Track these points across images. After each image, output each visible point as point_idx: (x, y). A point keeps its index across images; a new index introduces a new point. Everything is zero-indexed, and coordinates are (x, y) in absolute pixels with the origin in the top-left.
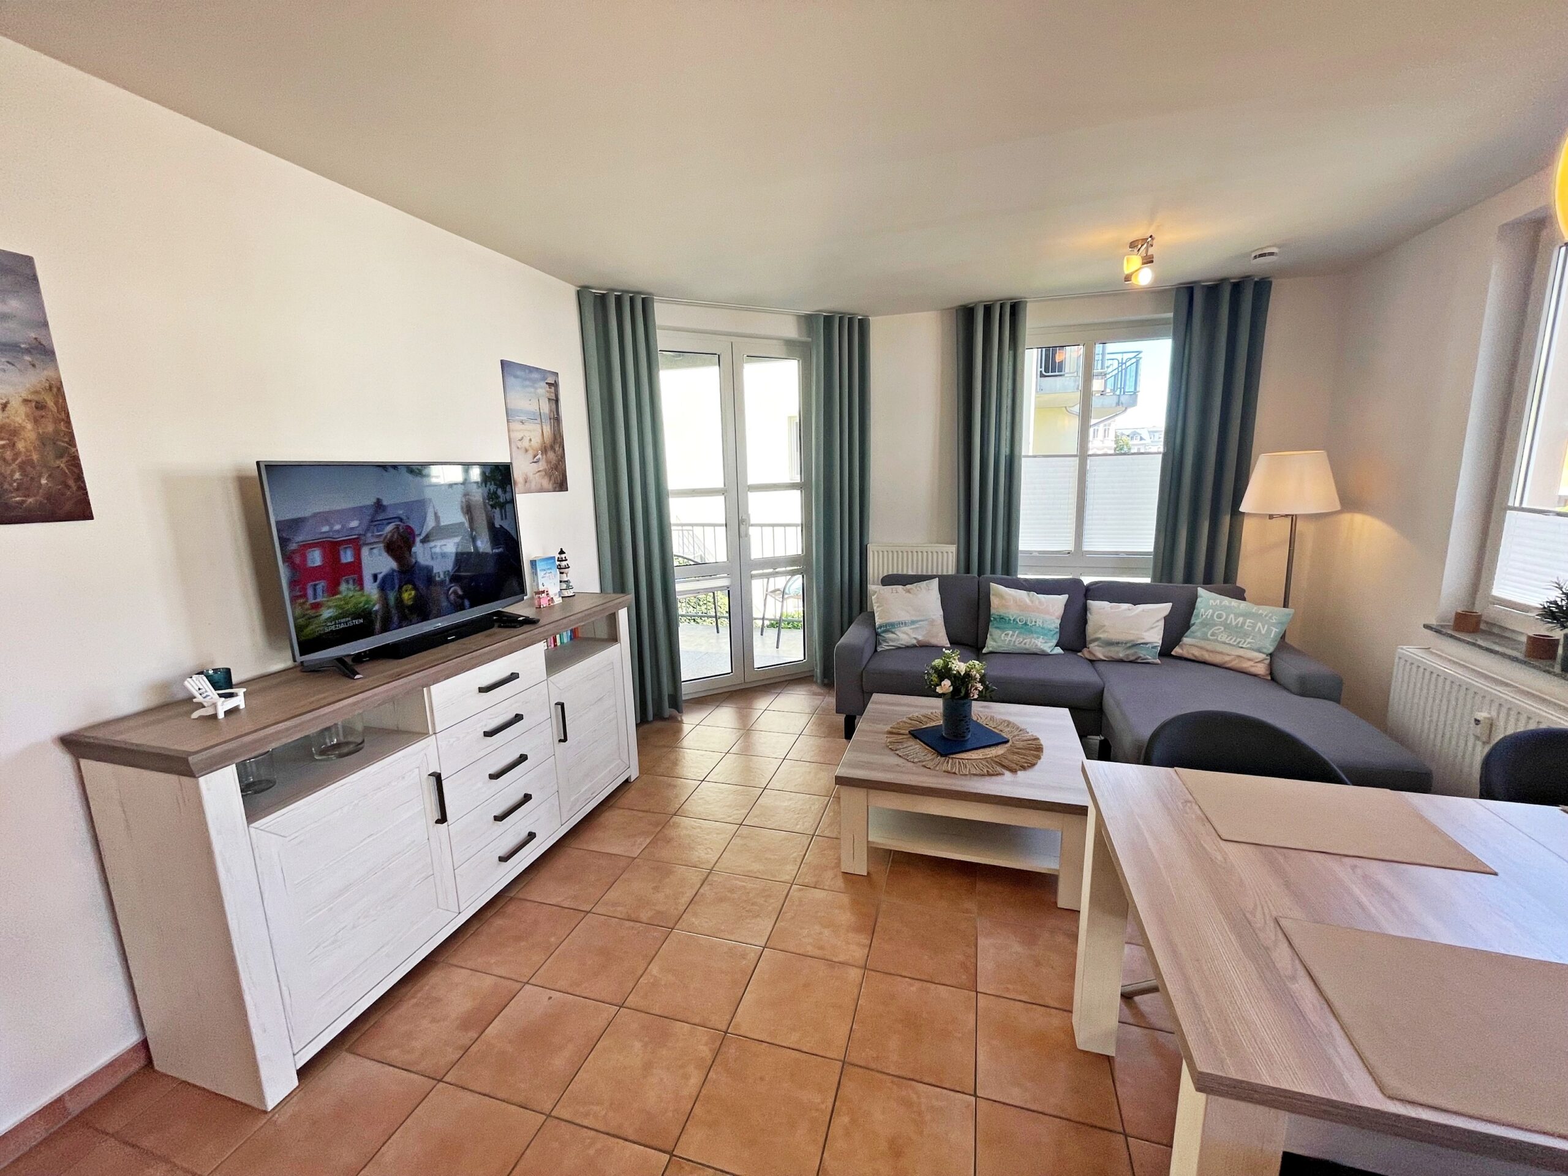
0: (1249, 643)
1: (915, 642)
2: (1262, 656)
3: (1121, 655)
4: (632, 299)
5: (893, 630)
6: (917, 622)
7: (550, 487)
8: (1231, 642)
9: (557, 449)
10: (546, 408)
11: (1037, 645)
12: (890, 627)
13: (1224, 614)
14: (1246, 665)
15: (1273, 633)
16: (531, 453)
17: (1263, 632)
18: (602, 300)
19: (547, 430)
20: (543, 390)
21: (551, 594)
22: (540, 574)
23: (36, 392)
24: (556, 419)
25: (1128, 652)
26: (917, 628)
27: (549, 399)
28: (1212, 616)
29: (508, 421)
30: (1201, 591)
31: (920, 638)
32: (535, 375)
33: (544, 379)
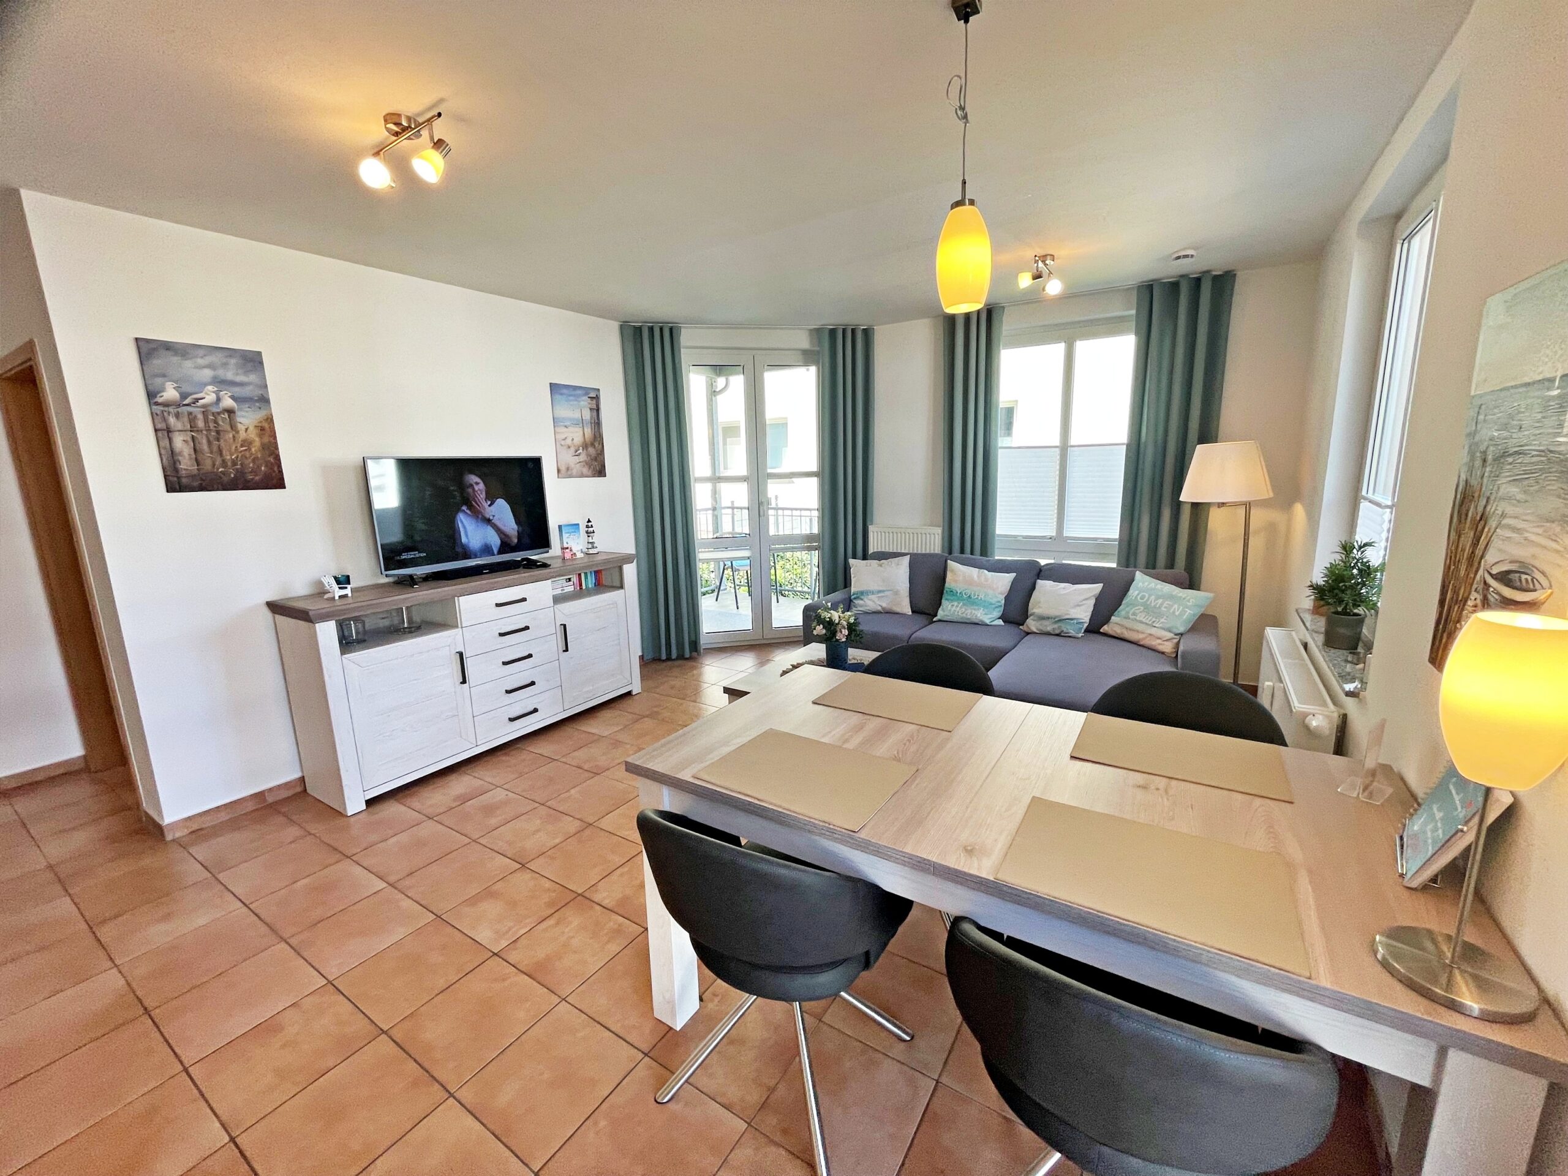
0: (1162, 623)
1: (879, 608)
2: (1170, 635)
3: (1049, 629)
4: (661, 329)
5: (862, 597)
6: (883, 591)
7: (590, 473)
8: (1147, 622)
9: (597, 446)
10: (587, 415)
11: (976, 616)
12: (861, 594)
13: (1147, 595)
14: (1154, 643)
15: (1187, 614)
16: (573, 449)
17: (1177, 613)
18: (638, 330)
19: (588, 432)
20: (585, 402)
21: (574, 550)
22: (565, 536)
23: (261, 422)
24: (597, 424)
25: (1056, 626)
26: (883, 597)
27: (590, 409)
28: (1136, 597)
29: (554, 427)
30: (1139, 575)
31: (884, 605)
32: (579, 392)
33: (586, 394)
